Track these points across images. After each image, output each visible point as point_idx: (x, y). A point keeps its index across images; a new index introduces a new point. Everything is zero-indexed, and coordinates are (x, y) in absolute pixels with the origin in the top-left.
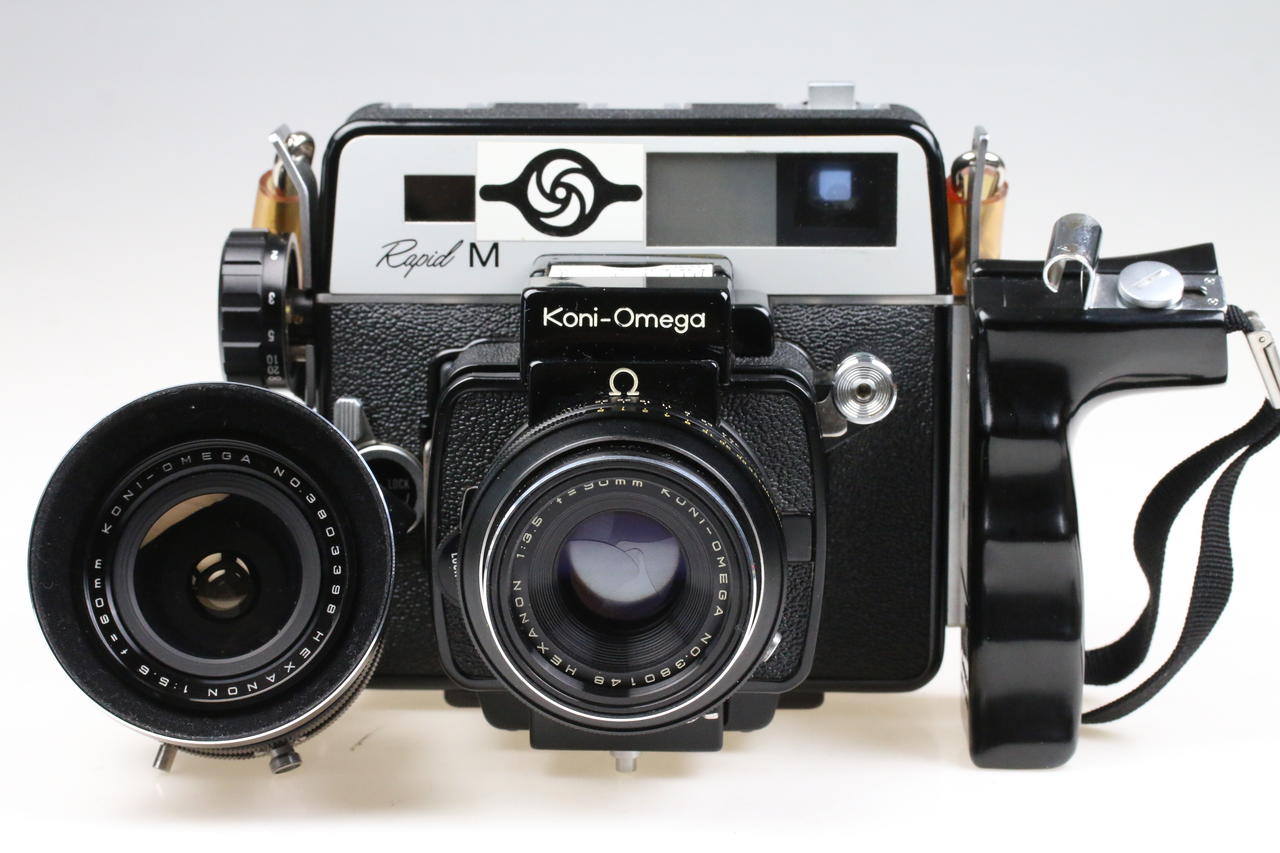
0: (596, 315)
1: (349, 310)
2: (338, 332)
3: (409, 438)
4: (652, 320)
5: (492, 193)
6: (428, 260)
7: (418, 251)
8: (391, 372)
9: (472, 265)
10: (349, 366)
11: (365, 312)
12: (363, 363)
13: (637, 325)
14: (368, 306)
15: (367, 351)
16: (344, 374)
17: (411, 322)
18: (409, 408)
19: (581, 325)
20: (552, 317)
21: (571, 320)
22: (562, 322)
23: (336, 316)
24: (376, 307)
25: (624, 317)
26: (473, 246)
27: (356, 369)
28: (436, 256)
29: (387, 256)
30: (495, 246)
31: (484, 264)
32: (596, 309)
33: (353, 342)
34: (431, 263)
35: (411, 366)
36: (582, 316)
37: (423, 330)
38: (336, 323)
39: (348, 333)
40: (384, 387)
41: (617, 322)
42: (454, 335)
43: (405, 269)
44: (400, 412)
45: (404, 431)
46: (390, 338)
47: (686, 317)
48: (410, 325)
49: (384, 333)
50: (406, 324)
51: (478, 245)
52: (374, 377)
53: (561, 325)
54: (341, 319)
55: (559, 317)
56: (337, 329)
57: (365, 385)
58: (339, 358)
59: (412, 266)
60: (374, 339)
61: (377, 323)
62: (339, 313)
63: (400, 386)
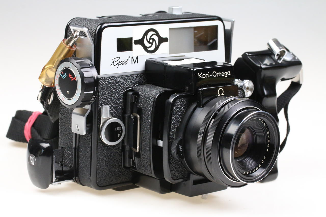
0: (209, 74)
1: (104, 79)
2: (101, 86)
3: (118, 115)
4: (220, 74)
5: (137, 42)
6: (122, 63)
7: (120, 60)
8: (114, 96)
9: (132, 63)
10: (103, 96)
11: (108, 79)
12: (107, 95)
13: (217, 76)
14: (108, 78)
15: (108, 91)
16: (102, 98)
17: (119, 81)
18: (118, 106)
19: (206, 77)
20: (200, 76)
21: (204, 76)
22: (202, 77)
23: (101, 81)
24: (110, 78)
25: (215, 74)
26: (132, 58)
27: (105, 96)
28: (124, 61)
29: (113, 62)
30: (137, 57)
31: (135, 63)
32: (209, 72)
33: (105, 89)
34: (123, 64)
35: (119, 94)
36: (206, 74)
37: (122, 83)
38: (101, 83)
39: (104, 86)
40: (112, 101)
41: (213, 76)
42: (129, 84)
43: (117, 66)
44: (116, 108)
45: (117, 113)
46: (114, 86)
47: (226, 73)
48: (119, 82)
49: (113, 85)
50: (118, 82)
51: (133, 57)
52: (110, 98)
53: (202, 78)
54: (102, 82)
55: (201, 75)
56: (101, 85)
57: (107, 101)
58: (101, 94)
59: (119, 65)
60: (110, 87)
61: (111, 82)
62: (102, 80)
63: (116, 100)
